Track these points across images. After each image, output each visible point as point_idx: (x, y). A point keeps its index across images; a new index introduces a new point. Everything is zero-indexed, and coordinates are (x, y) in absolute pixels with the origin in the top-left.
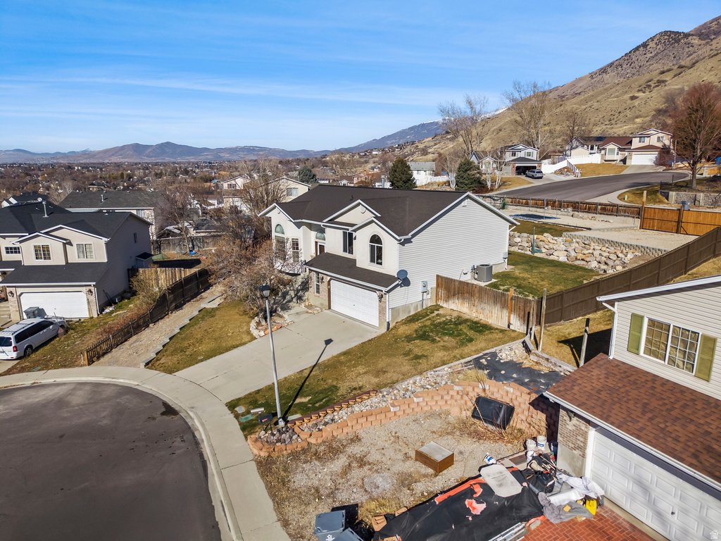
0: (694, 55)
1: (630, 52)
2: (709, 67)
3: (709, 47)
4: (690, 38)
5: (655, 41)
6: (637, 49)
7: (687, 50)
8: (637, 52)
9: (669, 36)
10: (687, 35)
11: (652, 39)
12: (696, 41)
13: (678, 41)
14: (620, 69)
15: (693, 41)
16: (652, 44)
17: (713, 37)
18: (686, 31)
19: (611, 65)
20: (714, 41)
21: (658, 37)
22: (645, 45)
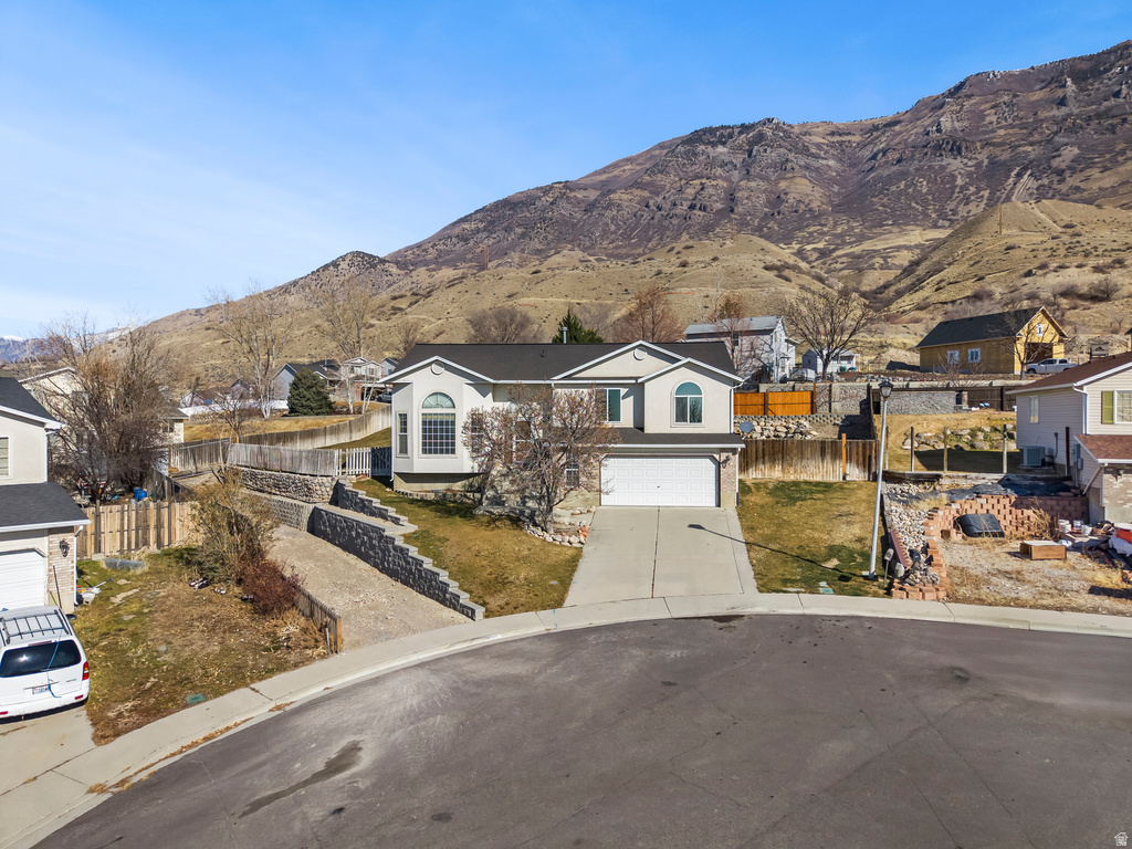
0: (395, 286)
1: (318, 270)
2: (450, 298)
3: (409, 280)
4: (387, 264)
5: (347, 261)
6: (326, 267)
7: (386, 278)
8: (327, 272)
9: (363, 258)
10: (383, 261)
11: (343, 258)
12: (394, 269)
13: (374, 266)
14: (307, 290)
15: (390, 269)
16: (344, 265)
17: (411, 268)
18: (382, 255)
19: (295, 283)
20: (414, 273)
21: (350, 257)
22: (335, 264)
